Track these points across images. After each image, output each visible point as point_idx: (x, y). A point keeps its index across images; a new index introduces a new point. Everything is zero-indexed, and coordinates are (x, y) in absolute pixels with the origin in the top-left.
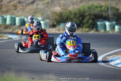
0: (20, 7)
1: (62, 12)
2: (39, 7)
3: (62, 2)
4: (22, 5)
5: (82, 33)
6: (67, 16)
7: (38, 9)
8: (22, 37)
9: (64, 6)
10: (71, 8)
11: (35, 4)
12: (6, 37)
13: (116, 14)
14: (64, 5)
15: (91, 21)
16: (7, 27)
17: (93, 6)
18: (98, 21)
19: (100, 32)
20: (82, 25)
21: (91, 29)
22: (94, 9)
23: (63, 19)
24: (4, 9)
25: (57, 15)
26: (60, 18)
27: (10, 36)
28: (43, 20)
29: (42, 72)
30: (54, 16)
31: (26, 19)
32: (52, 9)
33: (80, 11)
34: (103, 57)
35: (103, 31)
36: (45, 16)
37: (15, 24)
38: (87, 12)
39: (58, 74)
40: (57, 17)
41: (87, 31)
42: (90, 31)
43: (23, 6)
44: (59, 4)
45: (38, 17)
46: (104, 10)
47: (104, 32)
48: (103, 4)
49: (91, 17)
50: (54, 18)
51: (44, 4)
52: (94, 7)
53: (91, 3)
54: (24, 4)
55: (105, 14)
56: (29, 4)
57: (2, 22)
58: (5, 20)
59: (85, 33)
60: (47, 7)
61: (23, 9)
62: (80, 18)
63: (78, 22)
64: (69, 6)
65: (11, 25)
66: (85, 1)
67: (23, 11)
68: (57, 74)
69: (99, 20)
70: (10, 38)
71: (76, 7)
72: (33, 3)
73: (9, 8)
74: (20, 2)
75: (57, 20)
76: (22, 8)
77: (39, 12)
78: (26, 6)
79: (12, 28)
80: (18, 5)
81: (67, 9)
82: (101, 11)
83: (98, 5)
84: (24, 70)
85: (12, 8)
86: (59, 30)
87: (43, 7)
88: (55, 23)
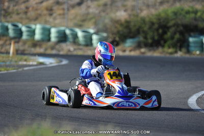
0: (58, 11)
1: (128, 19)
2: (91, 10)
3: (130, 3)
4: (61, 7)
5: (163, 55)
6: (137, 27)
7: (88, 14)
8: (61, 61)
9: (133, 10)
10: (144, 13)
11: (84, 6)
12: (34, 61)
14: (133, 8)
15: (177, 36)
16: (35, 44)
17: (182, 10)
18: (190, 36)
19: (194, 55)
20: (162, 42)
21: (178, 50)
22: (184, 16)
23: (130, 32)
24: (32, 14)
25: (121, 25)
26: (126, 31)
27: (41, 60)
28: (96, 33)
29: (95, 120)
30: (116, 27)
31: (68, 32)
32: (113, 15)
33: (159, 19)
34: (198, 96)
35: (198, 52)
36: (101, 26)
37: (49, 40)
38: (172, 20)
39: (122, 124)
40: (120, 29)
41: (171, 53)
42: (176, 52)
43: (63, 9)
44: (124, 6)
45: (89, 28)
46: (200, 17)
47: (199, 54)
48: (198, 7)
49: (178, 29)
50: (115, 31)
51: (99, 6)
52: (183, 13)
53: (178, 5)
54: (65, 6)
55: (201, 25)
56: (73, 6)
57: (28, 35)
58: (33, 33)
59: (168, 55)
60: (104, 11)
61: (64, 14)
62: (160, 31)
63: (156, 38)
64: (141, 10)
65: (42, 40)
66: (168, 2)
67: (64, 18)
68: (120, 125)
69: (192, 34)
70: (41, 64)
71: (153, 11)
72: (79, 4)
73: (39, 12)
74: (58, 3)
75: (121, 33)
76: (61, 12)
77: (91, 19)
78: (68, 10)
79: (44, 46)
80: (55, 8)
81: (137, 16)
82: (195, 19)
83: (191, 10)
84: (64, 116)
85: (45, 12)
86: (124, 51)
87: (97, 12)
88: (117, 39)
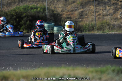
13: (53, 15)
15: (28, 22)
38: (24, 13)
46: (40, 11)
63: (15, 24)
81: (2, 11)
